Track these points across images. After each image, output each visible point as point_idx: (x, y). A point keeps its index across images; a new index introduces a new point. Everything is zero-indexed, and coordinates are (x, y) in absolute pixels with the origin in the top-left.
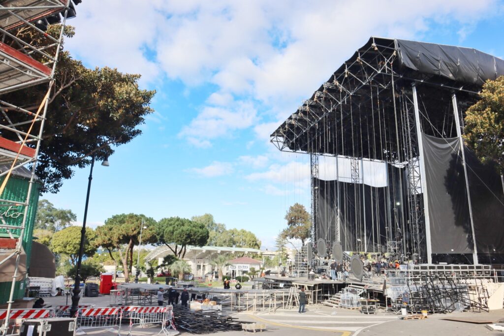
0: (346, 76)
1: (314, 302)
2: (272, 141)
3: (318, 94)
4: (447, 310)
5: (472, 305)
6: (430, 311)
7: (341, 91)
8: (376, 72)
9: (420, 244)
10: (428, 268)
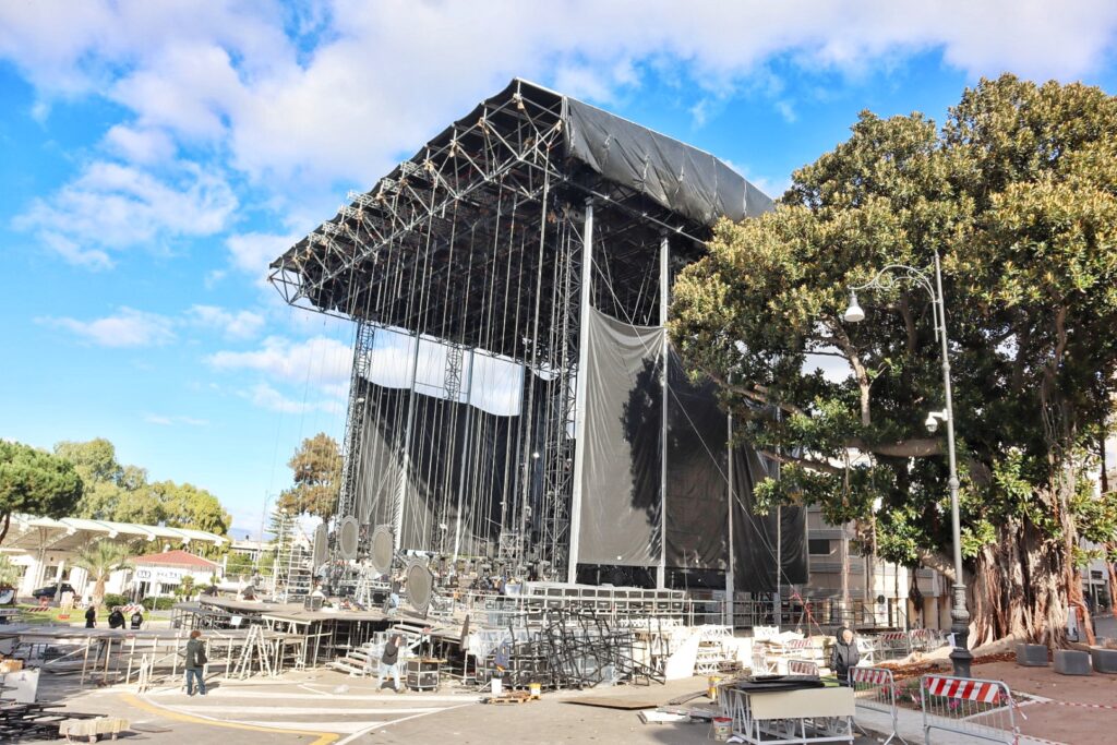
0: (452, 154)
2: (271, 278)
3: (387, 184)
4: (586, 683)
5: (636, 670)
6: (551, 684)
7: (436, 185)
8: (514, 159)
10: (564, 593)
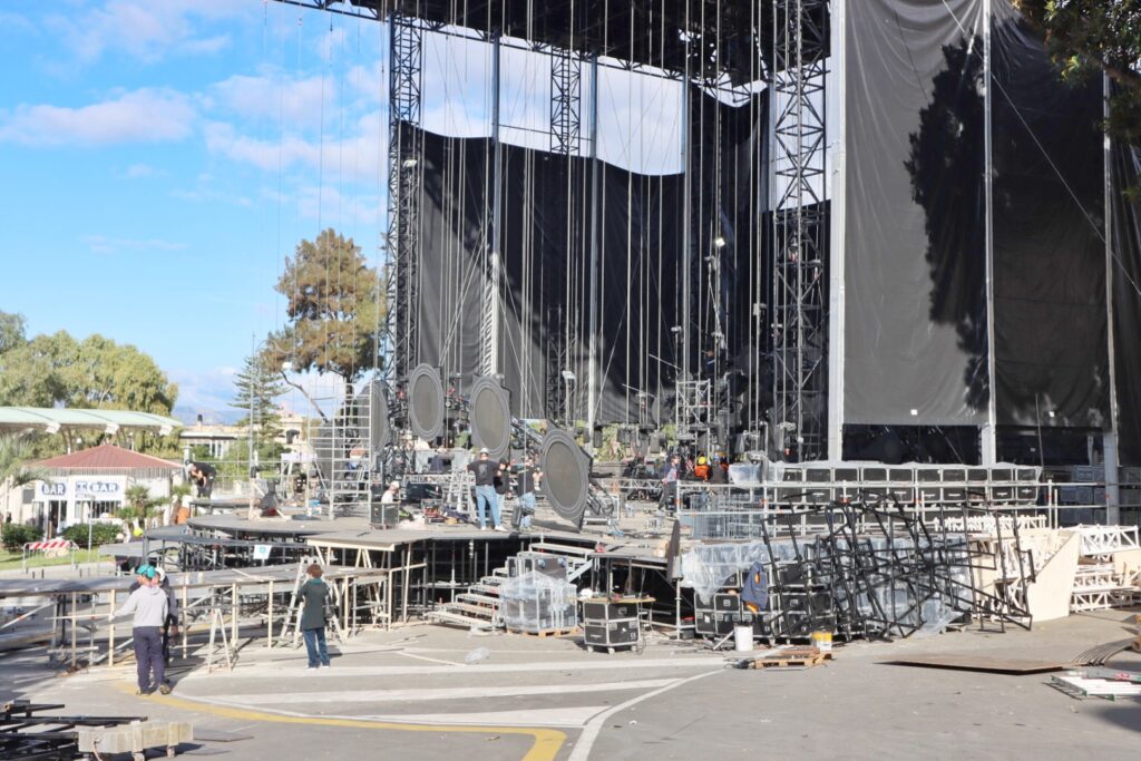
1: (396, 615)
4: (895, 629)
9: (804, 388)
